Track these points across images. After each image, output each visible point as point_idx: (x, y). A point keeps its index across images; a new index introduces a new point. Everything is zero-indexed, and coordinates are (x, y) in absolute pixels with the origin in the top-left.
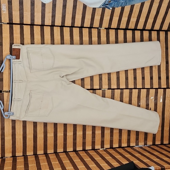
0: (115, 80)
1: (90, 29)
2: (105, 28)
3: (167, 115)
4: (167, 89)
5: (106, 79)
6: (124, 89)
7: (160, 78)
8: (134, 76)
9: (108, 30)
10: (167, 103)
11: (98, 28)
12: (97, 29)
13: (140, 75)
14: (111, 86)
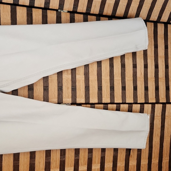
0: (82, 91)
1: (44, 11)
2: (68, 12)
3: (155, 142)
4: (156, 105)
5: (68, 88)
6: (96, 104)
7: (146, 88)
8: (110, 84)
9: (72, 14)
10: (156, 124)
11: (57, 10)
12: (55, 12)
13: (119, 83)
14: (76, 99)
